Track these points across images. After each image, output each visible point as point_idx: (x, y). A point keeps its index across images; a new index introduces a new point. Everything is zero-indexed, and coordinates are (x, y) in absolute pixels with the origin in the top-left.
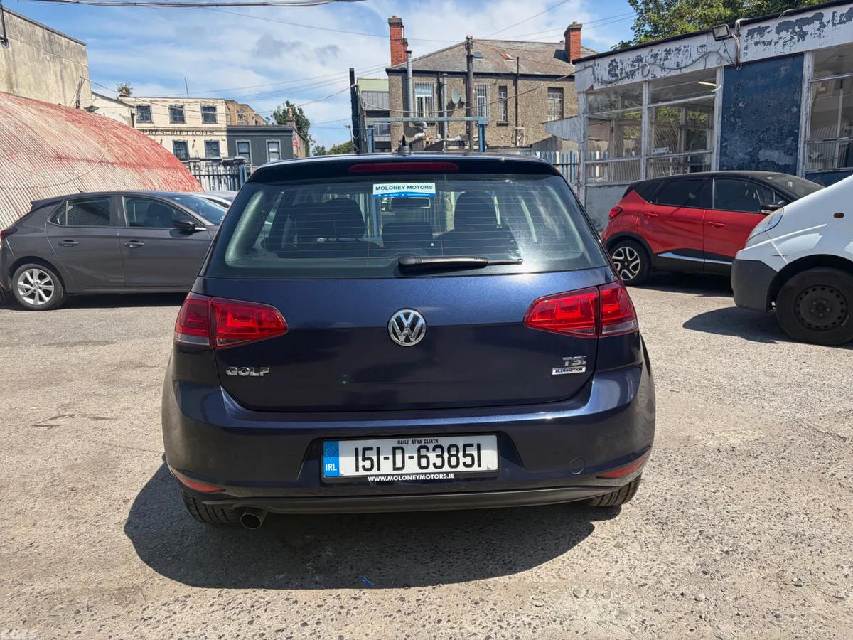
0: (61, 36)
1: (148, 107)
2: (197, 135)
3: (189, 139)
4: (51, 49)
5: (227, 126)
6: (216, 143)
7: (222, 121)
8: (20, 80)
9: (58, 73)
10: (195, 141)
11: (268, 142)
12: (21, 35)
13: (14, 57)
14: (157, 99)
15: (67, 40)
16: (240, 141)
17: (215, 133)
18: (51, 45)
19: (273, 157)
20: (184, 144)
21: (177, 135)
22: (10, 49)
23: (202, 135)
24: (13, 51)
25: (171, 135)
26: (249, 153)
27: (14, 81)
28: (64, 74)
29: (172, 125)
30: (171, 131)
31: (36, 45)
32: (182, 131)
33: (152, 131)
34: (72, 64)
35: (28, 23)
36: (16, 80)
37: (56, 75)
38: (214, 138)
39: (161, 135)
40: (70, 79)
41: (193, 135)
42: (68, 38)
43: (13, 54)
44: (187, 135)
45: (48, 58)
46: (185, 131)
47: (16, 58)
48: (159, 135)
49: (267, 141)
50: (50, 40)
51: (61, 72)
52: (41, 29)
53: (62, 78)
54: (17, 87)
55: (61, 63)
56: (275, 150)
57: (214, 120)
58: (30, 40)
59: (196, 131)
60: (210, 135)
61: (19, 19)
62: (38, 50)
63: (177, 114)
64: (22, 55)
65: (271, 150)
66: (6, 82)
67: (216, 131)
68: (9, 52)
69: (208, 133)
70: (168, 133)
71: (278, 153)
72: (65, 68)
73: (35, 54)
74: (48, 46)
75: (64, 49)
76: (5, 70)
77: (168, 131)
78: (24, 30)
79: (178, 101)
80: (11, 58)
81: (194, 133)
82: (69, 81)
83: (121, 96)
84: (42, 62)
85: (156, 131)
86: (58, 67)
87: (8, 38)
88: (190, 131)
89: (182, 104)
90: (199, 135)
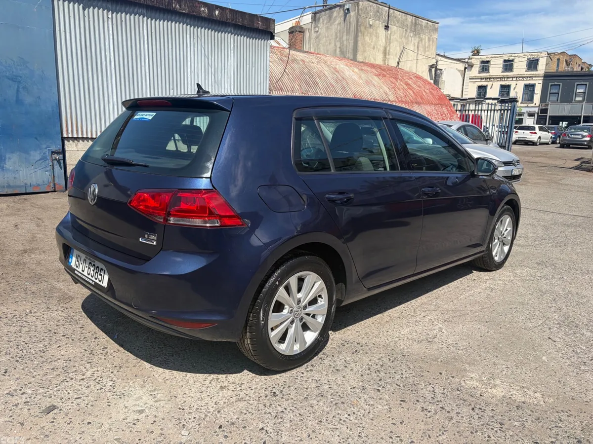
0: (423, 19)
1: (488, 62)
2: (519, 80)
3: (513, 84)
4: (416, 29)
5: (545, 72)
6: (533, 86)
7: (542, 68)
8: (391, 51)
9: (416, 44)
10: (516, 84)
11: (577, 85)
12: (398, 22)
13: (390, 37)
14: (496, 56)
15: (426, 21)
16: (553, 84)
17: (534, 79)
18: (415, 26)
19: (579, 97)
20: (509, 87)
21: (504, 81)
22: (389, 32)
23: (524, 80)
24: (391, 33)
25: (500, 81)
26: (558, 93)
27: (387, 51)
28: (420, 45)
29: (503, 74)
30: (501, 78)
31: (406, 28)
32: (509, 78)
33: (487, 78)
34: (427, 38)
35: (403, 14)
36: (389, 51)
37: (415, 46)
38: (532, 82)
39: (493, 81)
40: (423, 48)
41: (516, 80)
42: (428, 21)
43: (390, 35)
44: (512, 80)
45: (412, 35)
46: (511, 77)
47: (392, 37)
48: (491, 81)
49: (576, 83)
50: (416, 23)
51: (418, 43)
52: (411, 17)
53: (418, 47)
54: (389, 55)
55: (419, 37)
56: (582, 91)
57: (535, 68)
58: (403, 25)
59: (520, 77)
60: (529, 80)
61: (399, 13)
62: (406, 31)
63: (508, 65)
64: (396, 35)
65: (578, 91)
66: (383, 53)
67: (535, 77)
68: (388, 34)
69: (528, 79)
70: (498, 79)
71: (584, 93)
72: (421, 40)
73: (404, 34)
74: (413, 27)
75: (424, 28)
76: (384, 45)
77: (499, 78)
78: (401, 19)
79: (511, 56)
80: (389, 37)
81: (518, 79)
82: (422, 49)
83: (473, 55)
84: (407, 38)
85: (490, 78)
86: (417, 40)
87: (389, 25)
88: (514, 77)
89: (513, 58)
90: (521, 80)
